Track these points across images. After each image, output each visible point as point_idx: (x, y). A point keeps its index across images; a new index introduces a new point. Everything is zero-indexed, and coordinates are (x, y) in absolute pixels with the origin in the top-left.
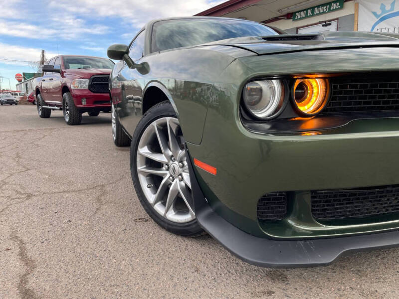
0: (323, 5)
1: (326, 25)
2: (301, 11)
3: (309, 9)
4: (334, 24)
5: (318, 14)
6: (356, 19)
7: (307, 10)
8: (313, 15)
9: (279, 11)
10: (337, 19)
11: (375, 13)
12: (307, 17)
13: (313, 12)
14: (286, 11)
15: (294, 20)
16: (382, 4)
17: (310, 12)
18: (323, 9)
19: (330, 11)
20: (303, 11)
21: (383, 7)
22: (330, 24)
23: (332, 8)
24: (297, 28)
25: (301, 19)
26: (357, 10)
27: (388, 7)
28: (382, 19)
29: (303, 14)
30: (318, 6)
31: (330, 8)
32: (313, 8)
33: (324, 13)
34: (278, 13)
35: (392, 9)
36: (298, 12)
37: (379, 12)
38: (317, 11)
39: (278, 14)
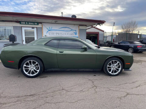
0: (32, 22)
4: (35, 28)
5: (30, 24)
6: (42, 29)
7: (26, 22)
8: (28, 24)
12: (26, 24)
15: (20, 24)
19: (34, 24)
20: (24, 22)
25: (23, 24)
26: (42, 26)
27: (51, 28)
30: (30, 22)
32: (28, 22)
33: (32, 24)
36: (22, 22)
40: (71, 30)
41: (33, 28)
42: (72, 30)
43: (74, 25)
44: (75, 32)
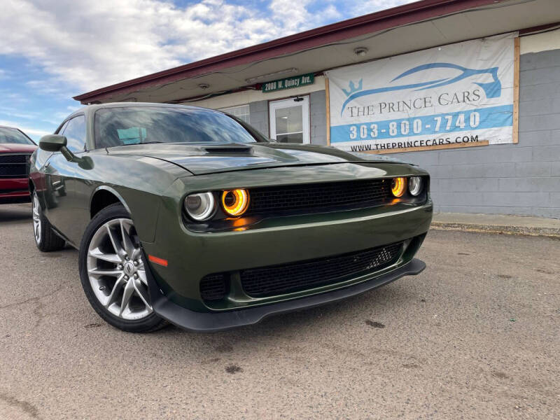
0: (294, 78)
1: (298, 100)
2: (271, 82)
3: (280, 80)
4: (306, 99)
5: (289, 88)
6: (327, 95)
7: (277, 81)
8: (284, 88)
9: (246, 80)
10: (309, 94)
11: (344, 90)
12: (277, 89)
13: (283, 84)
14: (254, 81)
15: (264, 91)
16: (351, 82)
17: (280, 86)
18: (293, 82)
19: (301, 85)
20: (273, 82)
21: (352, 85)
22: (302, 99)
23: (303, 82)
24: (269, 101)
25: (271, 91)
26: (328, 86)
27: (356, 86)
28: (353, 97)
29: (273, 86)
30: (289, 79)
31: (301, 82)
32: (283, 80)
33: (295, 86)
34: (246, 82)
35: (360, 88)
36: (268, 83)
37: (349, 90)
38: (288, 83)
39: (245, 84)
40: (460, 72)
41: (299, 98)
42: (467, 72)
43: (483, 38)
44: (491, 80)
